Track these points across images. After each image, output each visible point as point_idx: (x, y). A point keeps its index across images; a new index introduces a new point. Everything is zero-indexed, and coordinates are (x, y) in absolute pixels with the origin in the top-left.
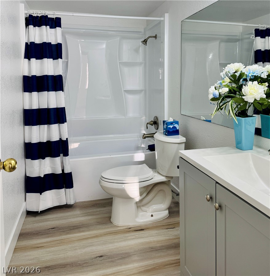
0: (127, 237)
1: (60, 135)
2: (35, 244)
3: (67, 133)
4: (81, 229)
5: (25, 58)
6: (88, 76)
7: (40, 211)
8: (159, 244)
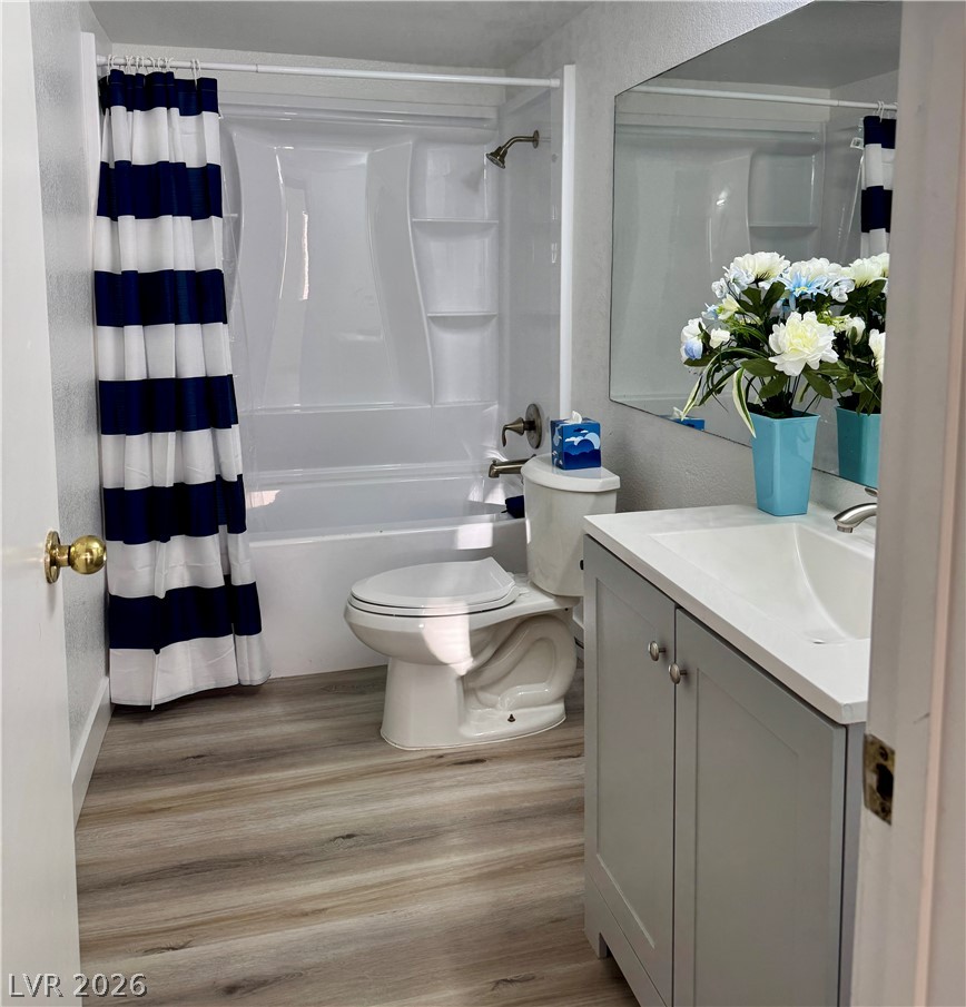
0: (432, 781)
1: (218, 464)
2: (144, 803)
3: (240, 457)
4: (288, 760)
5: (100, 213)
6: (307, 269)
7: (156, 706)
8: (529, 802)
